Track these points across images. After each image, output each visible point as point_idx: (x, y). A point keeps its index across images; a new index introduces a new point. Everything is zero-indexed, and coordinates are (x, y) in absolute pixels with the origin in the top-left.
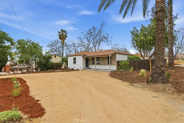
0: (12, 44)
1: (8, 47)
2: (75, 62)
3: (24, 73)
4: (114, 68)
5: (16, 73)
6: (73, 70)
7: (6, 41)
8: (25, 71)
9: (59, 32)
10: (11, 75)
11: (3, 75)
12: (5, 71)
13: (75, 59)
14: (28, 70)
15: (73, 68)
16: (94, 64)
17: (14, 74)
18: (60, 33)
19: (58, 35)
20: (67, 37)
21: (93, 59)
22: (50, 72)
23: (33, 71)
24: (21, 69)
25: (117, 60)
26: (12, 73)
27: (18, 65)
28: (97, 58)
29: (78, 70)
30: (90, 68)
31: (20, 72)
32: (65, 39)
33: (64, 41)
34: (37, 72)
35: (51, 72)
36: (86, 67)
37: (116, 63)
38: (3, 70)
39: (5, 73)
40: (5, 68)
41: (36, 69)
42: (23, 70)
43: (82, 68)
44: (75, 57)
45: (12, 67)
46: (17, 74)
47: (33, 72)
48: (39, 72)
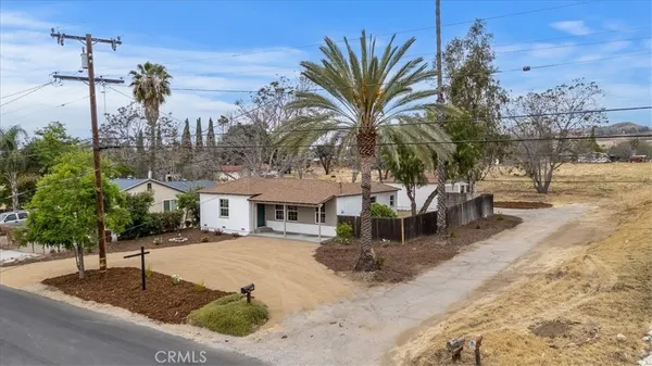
2: (225, 213)
4: (330, 231)
6: (220, 235)
9: (133, 72)
15: (221, 228)
16: (280, 217)
18: (137, 76)
19: (133, 84)
20: (169, 92)
21: (279, 207)
22: (157, 245)
25: (339, 213)
28: (289, 207)
29: (236, 236)
32: (162, 100)
35: (163, 245)
37: (335, 220)
43: (248, 230)
44: (224, 197)
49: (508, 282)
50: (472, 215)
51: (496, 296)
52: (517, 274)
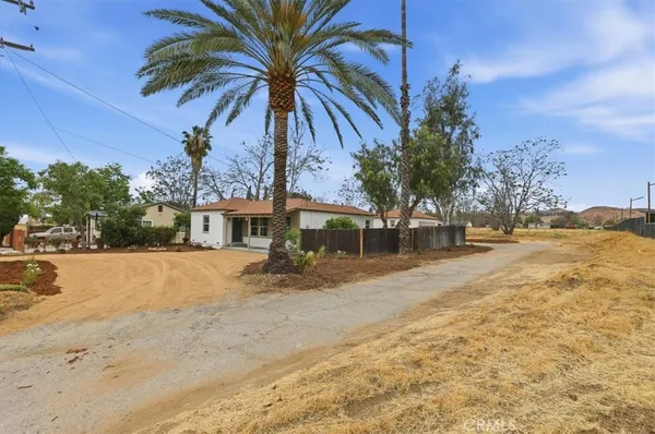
0: (32, 185)
1: (22, 193)
2: (206, 228)
3: (63, 252)
5: (41, 250)
6: (199, 247)
7: (16, 180)
8: (68, 247)
9: (184, 133)
10: (27, 254)
11: (5, 256)
12: (11, 246)
13: (206, 219)
14: (75, 244)
15: (202, 242)
16: (254, 233)
17: (37, 252)
18: (188, 136)
19: (183, 142)
20: (210, 149)
21: (254, 221)
22: (132, 251)
23: (89, 248)
24: (56, 242)
25: (302, 227)
26: (32, 250)
27: (51, 230)
29: (210, 248)
30: (246, 246)
31: (54, 249)
32: (205, 154)
33: (200, 160)
34: (100, 250)
35: (137, 251)
36: (233, 240)
38: (4, 243)
39: (11, 251)
40: (12, 237)
41: (99, 242)
42: (62, 244)
43: (221, 244)
44: (206, 214)
45: (32, 235)
46: (45, 252)
47: (88, 250)
48: (107, 251)
49: (480, 294)
50: (445, 242)
51: (456, 313)
52: (493, 286)
